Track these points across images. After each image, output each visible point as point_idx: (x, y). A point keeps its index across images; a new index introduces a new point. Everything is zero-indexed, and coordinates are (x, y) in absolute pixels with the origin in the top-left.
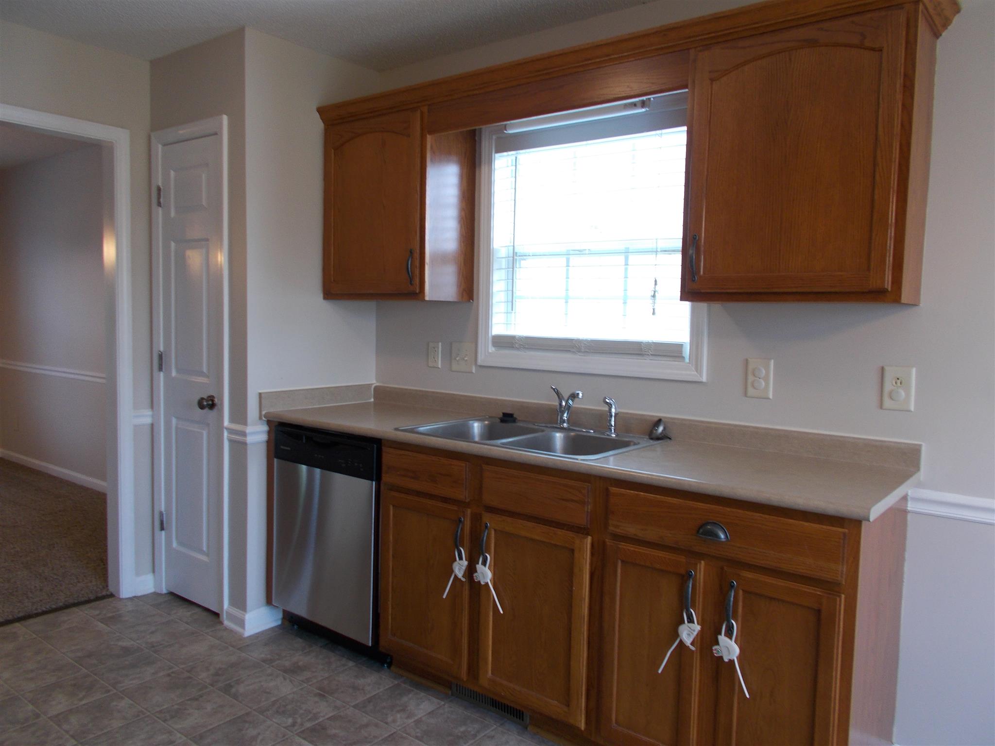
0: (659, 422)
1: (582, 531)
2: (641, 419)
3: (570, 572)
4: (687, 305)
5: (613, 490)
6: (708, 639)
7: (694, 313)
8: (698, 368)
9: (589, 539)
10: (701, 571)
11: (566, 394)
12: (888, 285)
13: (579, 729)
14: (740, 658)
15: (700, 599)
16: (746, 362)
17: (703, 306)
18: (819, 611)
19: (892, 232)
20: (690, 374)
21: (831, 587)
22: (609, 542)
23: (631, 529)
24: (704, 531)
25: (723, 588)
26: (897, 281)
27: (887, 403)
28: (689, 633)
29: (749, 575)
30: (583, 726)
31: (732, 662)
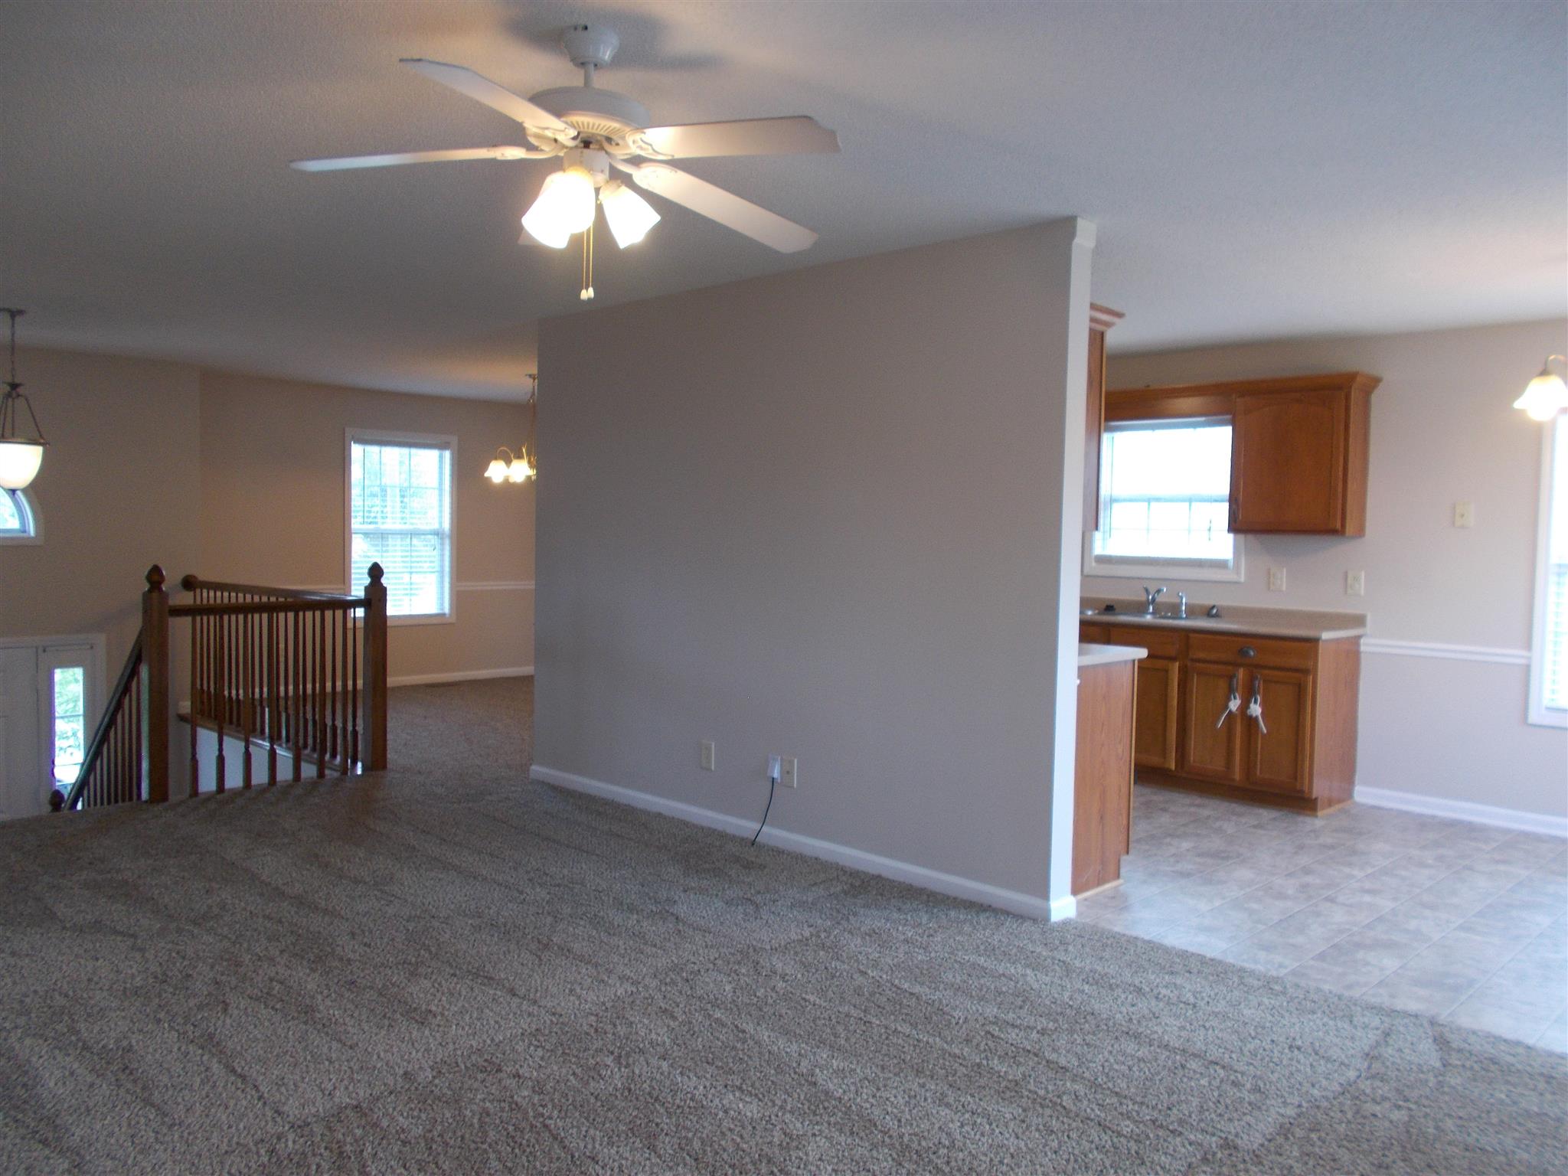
0: (1213, 607)
1: (1173, 659)
2: (1201, 607)
3: (1166, 684)
4: (1231, 536)
5: (1191, 635)
6: (1245, 706)
7: (1235, 541)
8: (1238, 573)
9: (1177, 664)
10: (1241, 673)
11: (1152, 590)
12: (1338, 526)
13: (1171, 770)
14: (1262, 713)
15: (1240, 688)
16: (1269, 569)
17: (1241, 537)
18: (1300, 684)
19: (1340, 501)
20: (1232, 577)
21: (1306, 672)
22: (1189, 664)
23: (1202, 655)
24: (1243, 652)
25: (1251, 679)
26: (1343, 525)
27: (1350, 591)
28: (1234, 705)
29: (1266, 672)
30: (1173, 767)
31: (1257, 717)
